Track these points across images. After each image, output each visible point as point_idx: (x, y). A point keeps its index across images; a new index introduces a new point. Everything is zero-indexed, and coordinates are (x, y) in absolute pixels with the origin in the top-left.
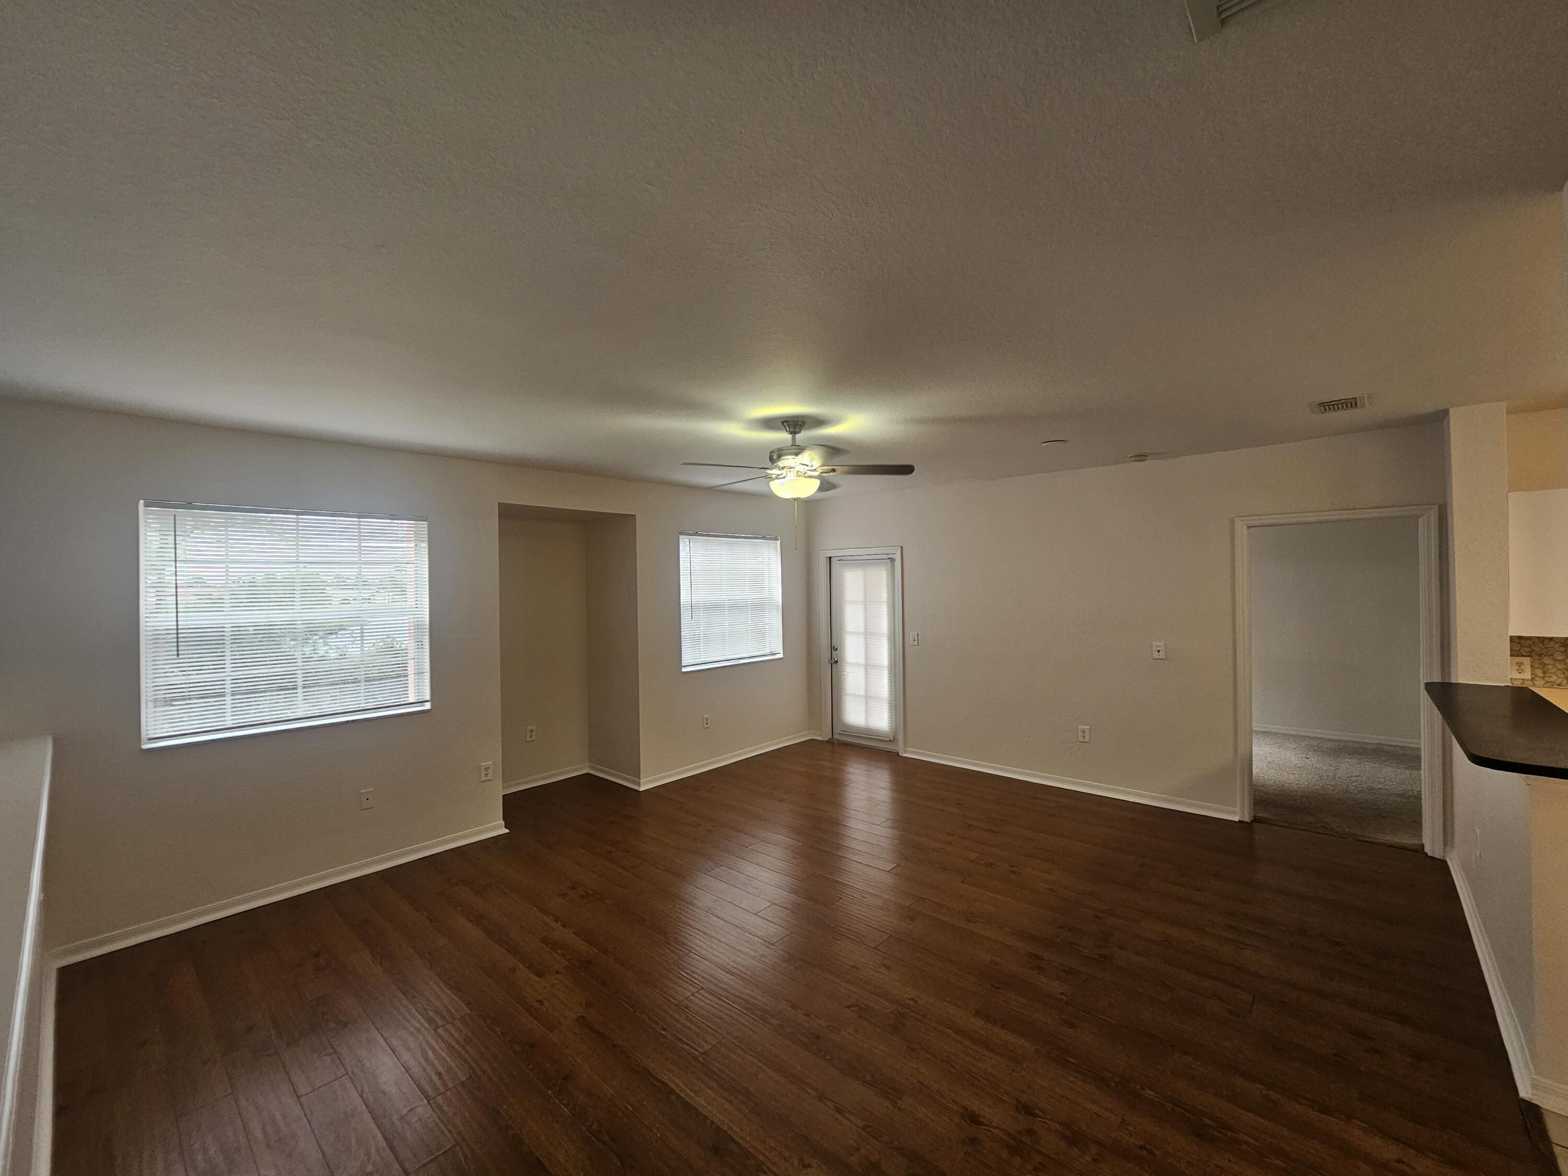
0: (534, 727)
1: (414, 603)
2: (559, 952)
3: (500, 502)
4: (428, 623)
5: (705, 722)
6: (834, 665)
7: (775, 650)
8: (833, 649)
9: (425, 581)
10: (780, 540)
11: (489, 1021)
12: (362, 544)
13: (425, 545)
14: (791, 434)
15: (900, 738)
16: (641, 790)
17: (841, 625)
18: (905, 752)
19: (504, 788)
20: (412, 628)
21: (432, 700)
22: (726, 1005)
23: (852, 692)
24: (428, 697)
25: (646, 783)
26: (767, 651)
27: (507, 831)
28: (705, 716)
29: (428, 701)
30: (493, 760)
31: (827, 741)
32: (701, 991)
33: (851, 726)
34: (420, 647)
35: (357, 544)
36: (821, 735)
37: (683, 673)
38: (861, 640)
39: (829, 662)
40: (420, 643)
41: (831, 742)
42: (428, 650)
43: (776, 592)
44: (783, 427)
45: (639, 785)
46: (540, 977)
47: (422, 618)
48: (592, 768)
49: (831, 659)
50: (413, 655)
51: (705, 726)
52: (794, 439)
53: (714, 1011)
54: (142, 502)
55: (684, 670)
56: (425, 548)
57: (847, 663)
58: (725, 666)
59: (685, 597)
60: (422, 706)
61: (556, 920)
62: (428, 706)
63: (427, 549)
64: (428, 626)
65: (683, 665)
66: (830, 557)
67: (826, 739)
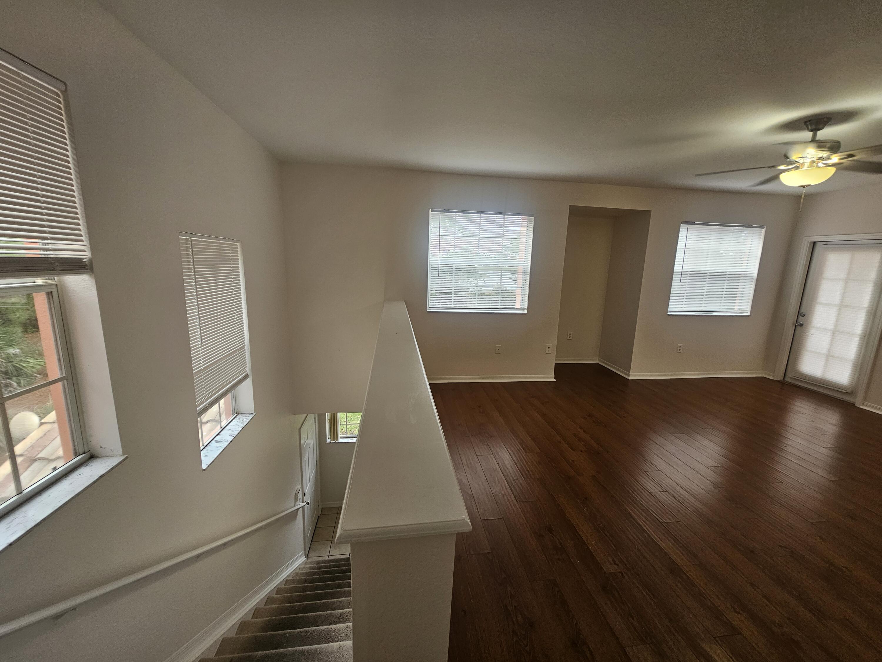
0: (572, 332)
1: (523, 259)
2: (582, 443)
3: (571, 205)
4: (529, 270)
5: (679, 349)
6: (799, 328)
7: (743, 309)
8: (800, 314)
9: (530, 248)
10: (765, 228)
11: (549, 459)
12: (505, 229)
13: (532, 229)
14: (812, 131)
15: (861, 393)
16: (629, 379)
17: (814, 298)
18: (863, 404)
19: (556, 360)
20: (522, 272)
21: (528, 309)
22: (682, 505)
23: (813, 350)
24: (526, 307)
25: (633, 376)
26: (736, 309)
27: (555, 380)
28: (679, 345)
29: (526, 309)
30: (552, 343)
31: (778, 381)
32: (666, 493)
33: (805, 374)
34: (525, 282)
35: (502, 229)
36: (772, 376)
37: (669, 315)
38: (834, 312)
39: (793, 325)
40: (525, 280)
41: (782, 383)
42: (528, 284)
43: (753, 269)
44: (805, 127)
45: (629, 376)
46: (573, 451)
47: (527, 267)
48: (599, 360)
49: (797, 322)
50: (521, 285)
51: (678, 351)
52: (814, 136)
53: (674, 505)
54: (430, 210)
55: (669, 313)
56: (531, 231)
57: (813, 327)
58: (700, 315)
59: (677, 267)
60: (523, 311)
61: (581, 428)
62: (526, 311)
63: (532, 232)
64: (529, 272)
65: (669, 310)
66: (815, 243)
67: (778, 380)
